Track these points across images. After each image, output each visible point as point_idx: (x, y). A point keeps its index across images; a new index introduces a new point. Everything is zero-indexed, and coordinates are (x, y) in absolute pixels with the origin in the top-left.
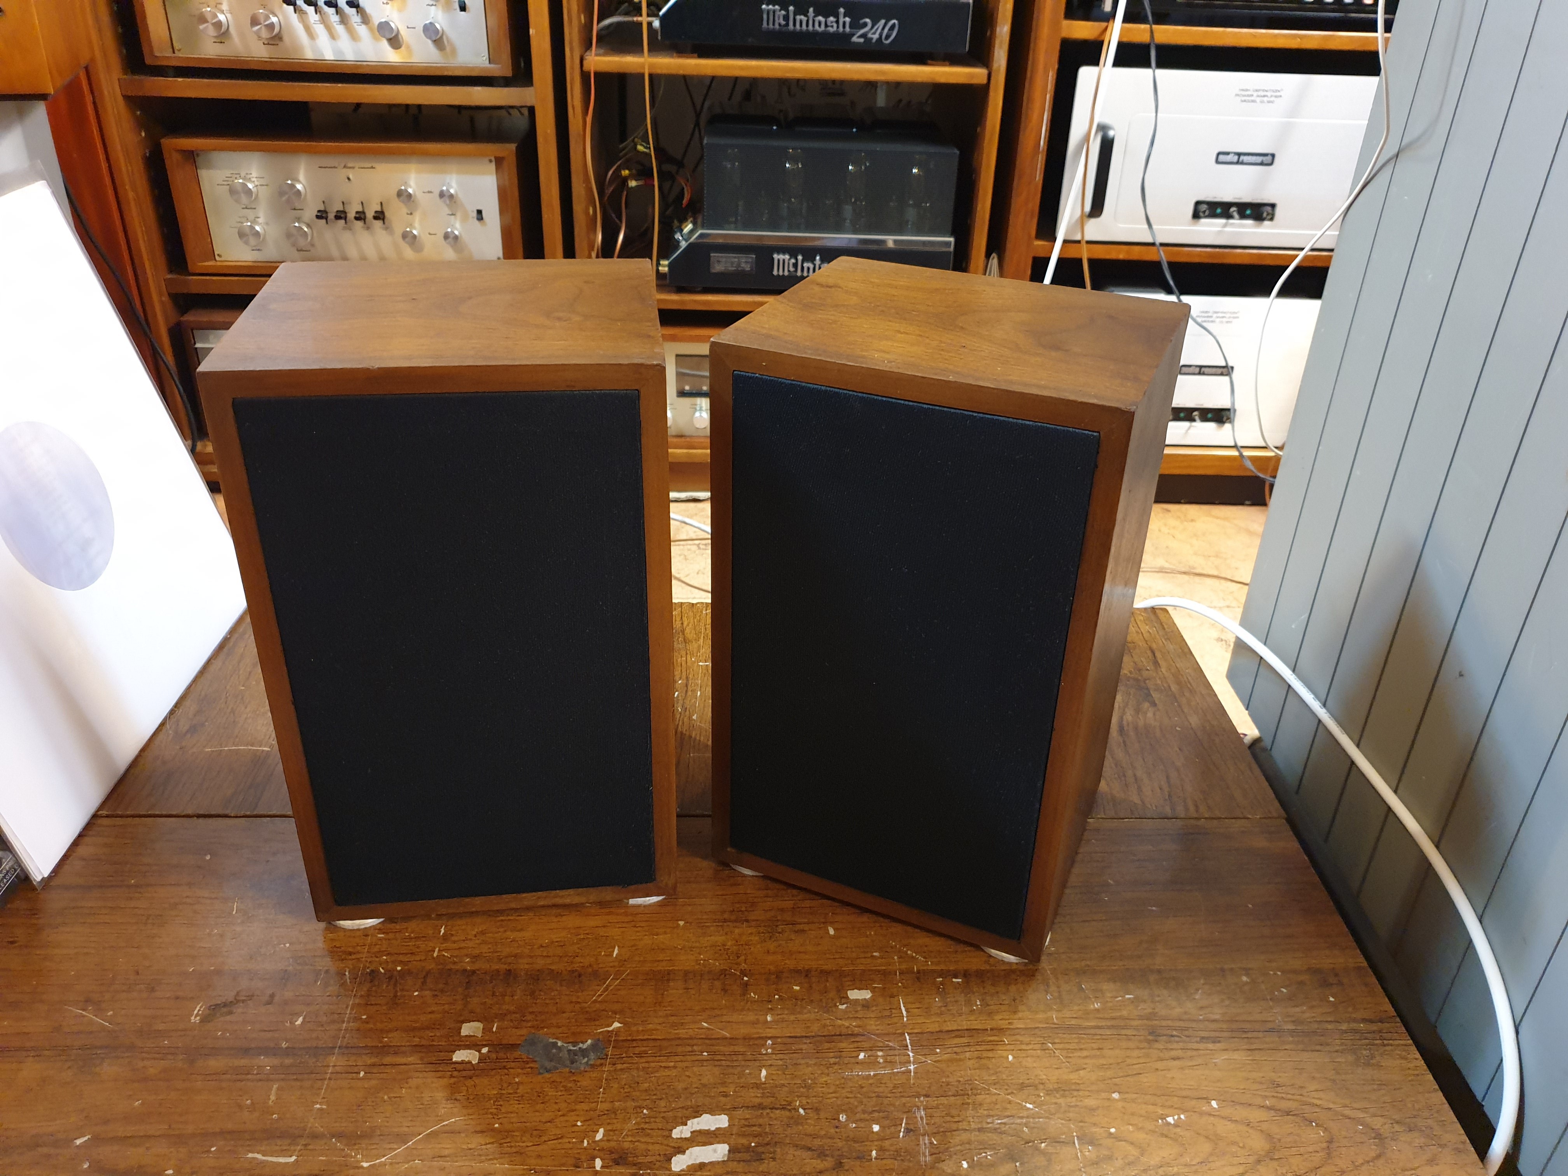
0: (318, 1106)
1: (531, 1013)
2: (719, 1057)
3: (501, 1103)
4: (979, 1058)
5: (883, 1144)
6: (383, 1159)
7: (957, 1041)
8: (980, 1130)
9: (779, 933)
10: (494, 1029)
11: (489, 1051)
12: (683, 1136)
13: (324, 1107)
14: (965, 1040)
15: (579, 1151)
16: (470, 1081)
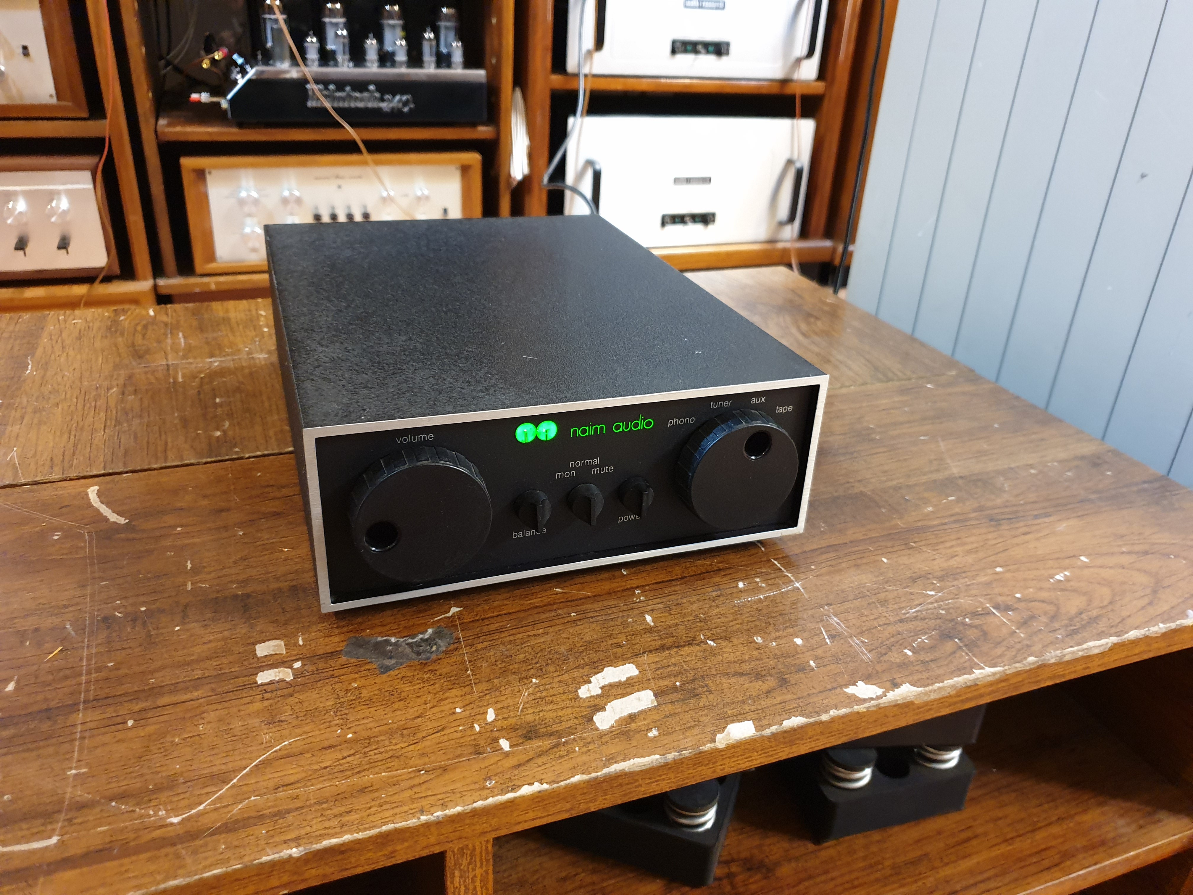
0: (74, 771)
3: (347, 712)
4: (857, 565)
5: (815, 653)
6: (201, 807)
7: (824, 557)
8: (901, 621)
10: (301, 643)
11: (304, 665)
12: (594, 693)
13: (85, 770)
14: (832, 555)
15: (473, 737)
16: (291, 699)
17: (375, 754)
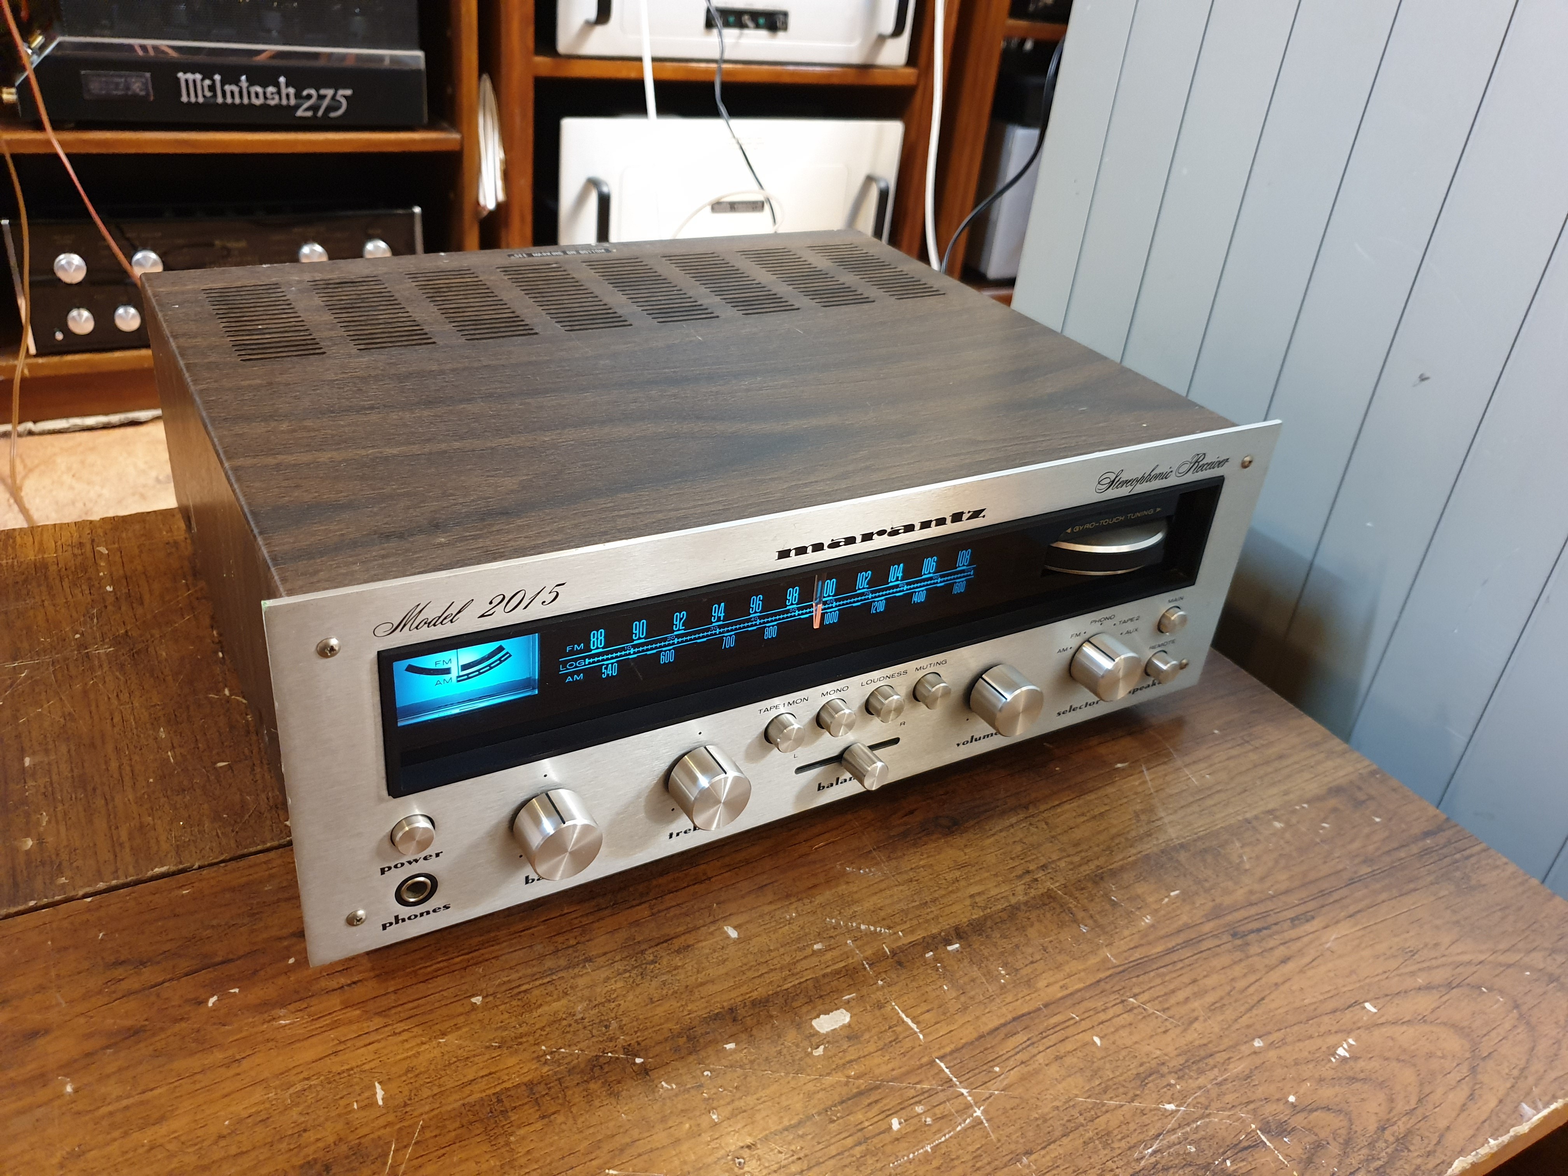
4: (1057, 1058)
7: (1012, 1042)
9: (653, 962)
14: (1021, 1038)
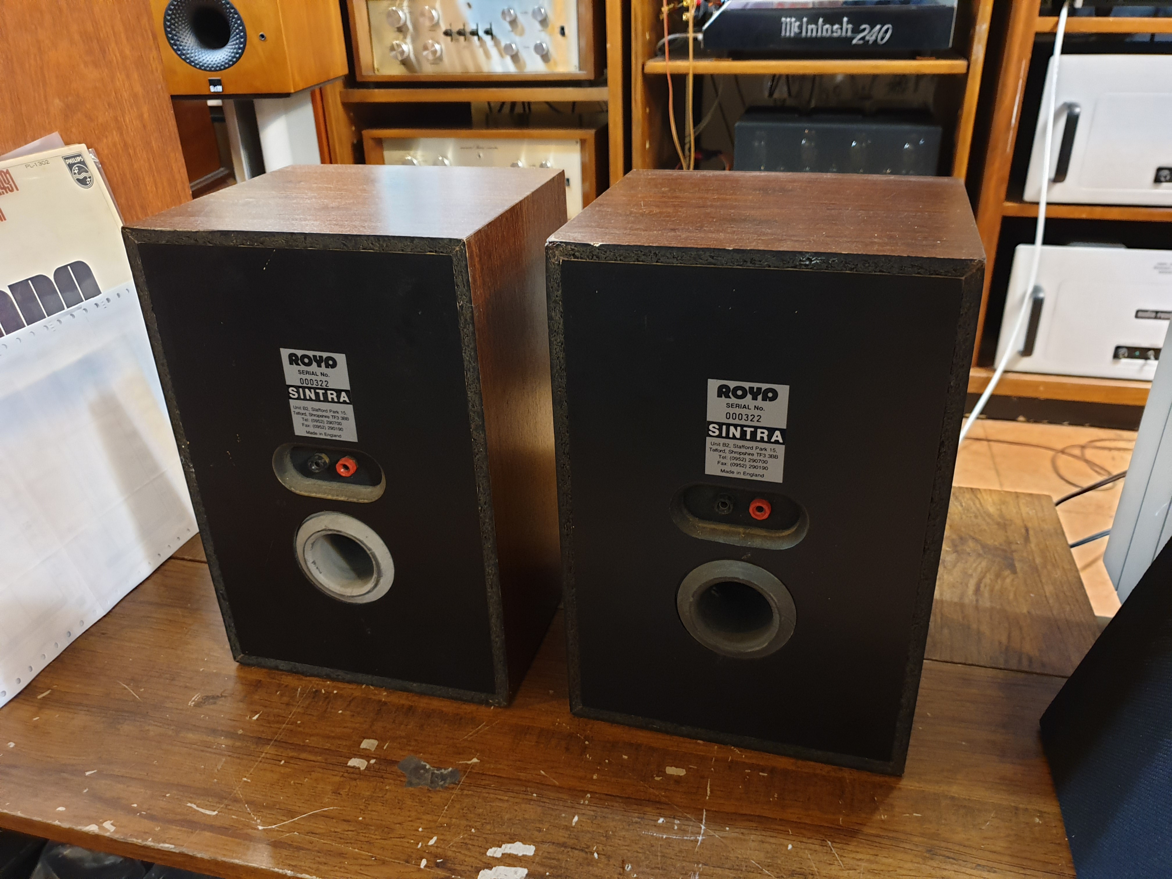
0: (245, 779)
1: (416, 740)
2: (545, 800)
3: (370, 802)
4: (762, 842)
6: (274, 827)
7: (746, 823)
10: (385, 748)
11: (375, 763)
12: (495, 856)
13: (249, 781)
14: (753, 824)
15: (412, 851)
16: (354, 782)
17: (363, 836)
